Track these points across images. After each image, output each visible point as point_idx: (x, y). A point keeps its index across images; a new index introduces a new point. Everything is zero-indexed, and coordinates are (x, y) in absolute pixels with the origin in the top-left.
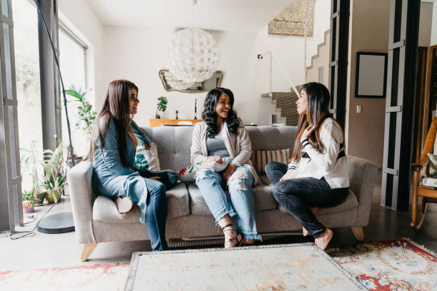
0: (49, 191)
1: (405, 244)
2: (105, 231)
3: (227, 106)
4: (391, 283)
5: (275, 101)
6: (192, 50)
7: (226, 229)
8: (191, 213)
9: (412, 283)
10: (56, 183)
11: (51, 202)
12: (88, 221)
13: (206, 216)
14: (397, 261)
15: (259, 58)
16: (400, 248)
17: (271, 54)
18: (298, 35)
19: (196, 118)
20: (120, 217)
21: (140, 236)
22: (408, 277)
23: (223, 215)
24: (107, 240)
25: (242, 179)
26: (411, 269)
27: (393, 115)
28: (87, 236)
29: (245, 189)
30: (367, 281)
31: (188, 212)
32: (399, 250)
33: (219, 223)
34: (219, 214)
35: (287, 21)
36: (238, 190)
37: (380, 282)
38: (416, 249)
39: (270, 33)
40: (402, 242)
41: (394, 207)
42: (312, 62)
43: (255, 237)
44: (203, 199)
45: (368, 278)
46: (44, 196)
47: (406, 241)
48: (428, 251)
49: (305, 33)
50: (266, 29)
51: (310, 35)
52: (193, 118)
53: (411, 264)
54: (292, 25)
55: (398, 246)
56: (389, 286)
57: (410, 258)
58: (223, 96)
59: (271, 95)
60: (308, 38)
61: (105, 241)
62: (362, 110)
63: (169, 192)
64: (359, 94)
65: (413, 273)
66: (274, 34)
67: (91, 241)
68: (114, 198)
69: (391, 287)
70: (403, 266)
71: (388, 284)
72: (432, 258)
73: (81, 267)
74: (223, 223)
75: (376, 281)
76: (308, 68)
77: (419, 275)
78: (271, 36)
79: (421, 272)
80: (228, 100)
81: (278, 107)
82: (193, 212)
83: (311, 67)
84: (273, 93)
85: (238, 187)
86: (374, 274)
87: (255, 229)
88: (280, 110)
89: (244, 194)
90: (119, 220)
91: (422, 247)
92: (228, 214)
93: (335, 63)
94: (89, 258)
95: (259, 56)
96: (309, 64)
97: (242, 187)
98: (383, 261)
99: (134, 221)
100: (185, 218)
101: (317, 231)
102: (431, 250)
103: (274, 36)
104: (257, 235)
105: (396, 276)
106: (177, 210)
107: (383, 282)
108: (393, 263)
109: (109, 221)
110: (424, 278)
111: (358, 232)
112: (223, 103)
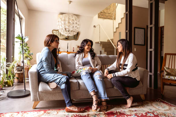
0: (8, 81)
1: (160, 101)
2: (44, 96)
3: (90, 47)
4: (158, 114)
5: (102, 45)
6: (69, 22)
7: (94, 96)
8: (79, 89)
9: (165, 114)
10: (12, 78)
11: (9, 86)
12: (37, 92)
13: (85, 90)
14: (158, 107)
15: (94, 27)
16: (158, 102)
17: (100, 25)
18: (110, 19)
19: (68, 51)
20: (51, 90)
21: (58, 98)
22: (164, 112)
23: (92, 91)
24: (45, 100)
25: (100, 76)
26: (163, 109)
27: (151, 52)
28: (36, 98)
29: (101, 79)
30: (150, 114)
31: (78, 88)
32: (158, 103)
33: (91, 93)
34: (91, 90)
35: (105, 13)
36: (99, 80)
37: (154, 114)
38: (164, 102)
39: (98, 17)
40: (159, 100)
41: (153, 88)
42: (116, 30)
43: (106, 98)
44: (84, 83)
45: (150, 113)
46: (6, 83)
47: (160, 100)
48: (168, 103)
49: (113, 18)
50: (97, 16)
51: (115, 19)
52: (66, 51)
53: (163, 107)
54: (107, 15)
55: (157, 101)
56: (158, 115)
57: (163, 106)
58: (89, 43)
59: (100, 43)
60: (114, 20)
61: (44, 100)
62: (137, 50)
63: (71, 80)
64: (136, 44)
65: (165, 110)
66: (100, 17)
67: (38, 100)
68: (48, 83)
69: (159, 115)
70: (161, 108)
71: (157, 114)
72: (170, 105)
73: (34, 111)
74: (92, 94)
75: (153, 114)
76: (115, 32)
77: (167, 111)
78: (99, 18)
79: (167, 110)
80: (90, 45)
81: (103, 48)
82: (80, 89)
83: (116, 32)
84: (101, 42)
85: (99, 78)
86: (152, 111)
87: (106, 95)
88: (104, 49)
89: (101, 81)
90: (50, 91)
91: (166, 102)
92: (94, 90)
93: (128, 31)
94: (36, 107)
95: (94, 26)
96: (115, 31)
97: (100, 78)
98: (154, 106)
99: (56, 92)
100: (77, 91)
101: (127, 97)
102: (169, 102)
103: (100, 18)
104: (107, 97)
105: (159, 112)
106: (74, 88)
107: (155, 114)
108: (157, 107)
109: (46, 92)
110: (169, 112)
111: (143, 97)
112: (89, 45)
